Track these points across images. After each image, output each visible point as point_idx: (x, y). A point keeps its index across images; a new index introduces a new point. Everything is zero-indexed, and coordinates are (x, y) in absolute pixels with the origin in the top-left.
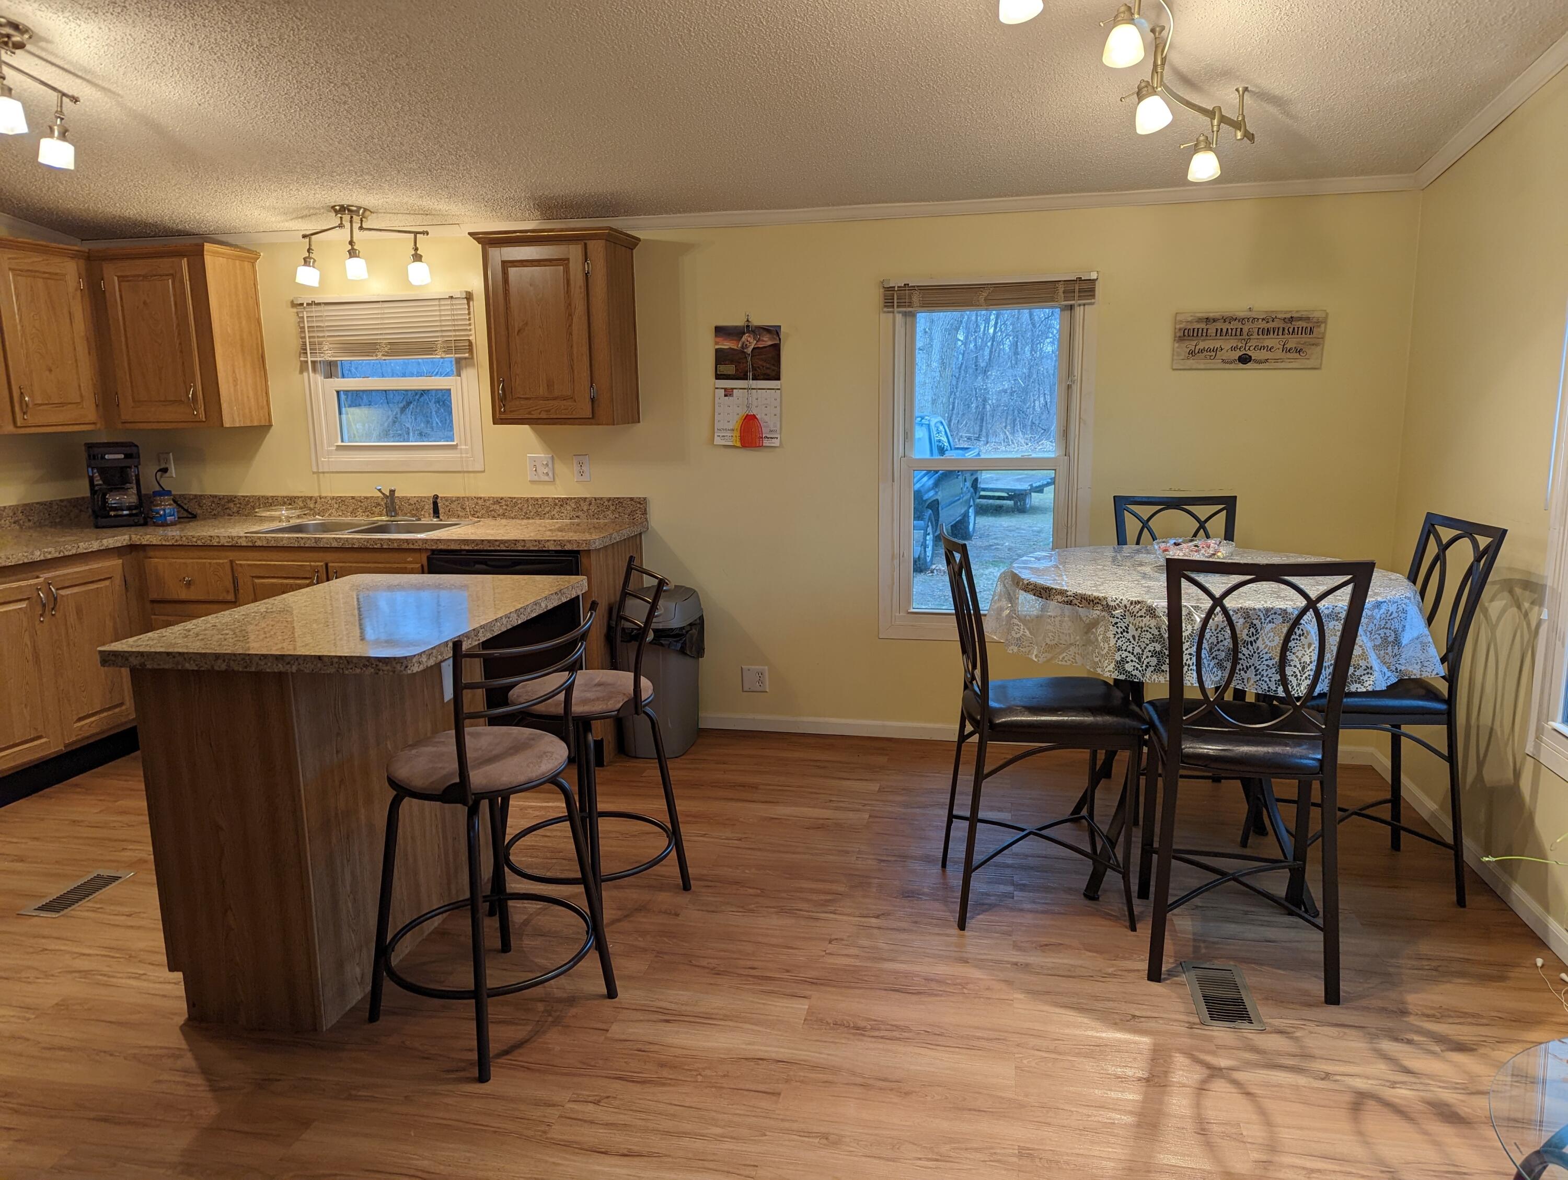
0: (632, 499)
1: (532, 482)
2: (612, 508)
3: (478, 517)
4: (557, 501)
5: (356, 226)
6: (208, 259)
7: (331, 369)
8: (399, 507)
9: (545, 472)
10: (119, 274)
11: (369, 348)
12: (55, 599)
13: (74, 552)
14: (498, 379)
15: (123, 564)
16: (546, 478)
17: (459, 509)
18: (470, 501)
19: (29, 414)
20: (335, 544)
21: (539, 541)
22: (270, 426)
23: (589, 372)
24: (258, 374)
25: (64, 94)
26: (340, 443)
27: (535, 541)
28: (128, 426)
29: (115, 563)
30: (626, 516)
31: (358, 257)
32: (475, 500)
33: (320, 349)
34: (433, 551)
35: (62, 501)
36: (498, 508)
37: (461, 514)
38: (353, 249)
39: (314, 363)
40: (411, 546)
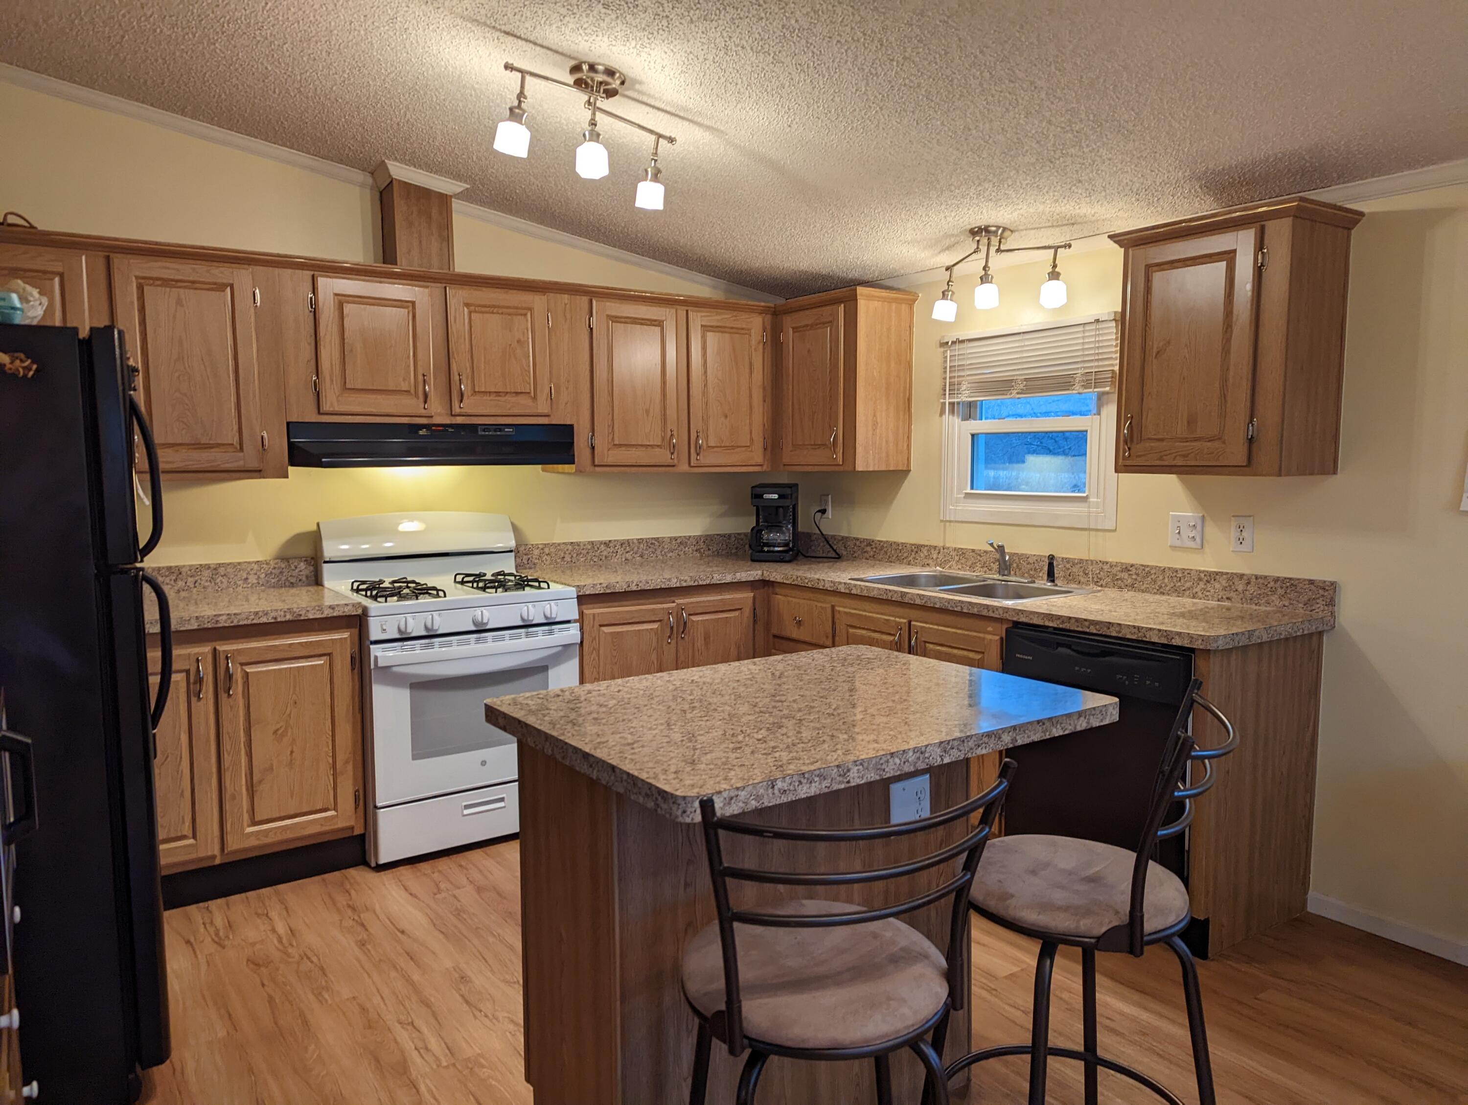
0: (1311, 582)
1: (1173, 548)
2: (1280, 591)
3: (1102, 586)
4: (1202, 575)
5: (993, 250)
6: (862, 304)
7: (970, 411)
8: (1018, 566)
9: (1191, 535)
10: (794, 325)
11: (1003, 386)
12: (685, 623)
13: (708, 582)
14: (1126, 416)
15: (754, 598)
16: (1191, 544)
17: (1081, 574)
18: (1094, 565)
19: (701, 454)
20: (918, 602)
21: (1139, 627)
22: (909, 471)
23: (1248, 404)
24: (902, 417)
25: (660, 136)
26: (969, 491)
27: (1134, 627)
28: (787, 468)
29: (747, 595)
30: (1301, 605)
31: (991, 282)
32: (1101, 565)
33: (958, 390)
34: (1016, 624)
35: (739, 534)
36: (1126, 577)
37: (1082, 580)
38: (986, 274)
39: (952, 404)
40: (991, 614)
